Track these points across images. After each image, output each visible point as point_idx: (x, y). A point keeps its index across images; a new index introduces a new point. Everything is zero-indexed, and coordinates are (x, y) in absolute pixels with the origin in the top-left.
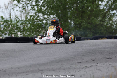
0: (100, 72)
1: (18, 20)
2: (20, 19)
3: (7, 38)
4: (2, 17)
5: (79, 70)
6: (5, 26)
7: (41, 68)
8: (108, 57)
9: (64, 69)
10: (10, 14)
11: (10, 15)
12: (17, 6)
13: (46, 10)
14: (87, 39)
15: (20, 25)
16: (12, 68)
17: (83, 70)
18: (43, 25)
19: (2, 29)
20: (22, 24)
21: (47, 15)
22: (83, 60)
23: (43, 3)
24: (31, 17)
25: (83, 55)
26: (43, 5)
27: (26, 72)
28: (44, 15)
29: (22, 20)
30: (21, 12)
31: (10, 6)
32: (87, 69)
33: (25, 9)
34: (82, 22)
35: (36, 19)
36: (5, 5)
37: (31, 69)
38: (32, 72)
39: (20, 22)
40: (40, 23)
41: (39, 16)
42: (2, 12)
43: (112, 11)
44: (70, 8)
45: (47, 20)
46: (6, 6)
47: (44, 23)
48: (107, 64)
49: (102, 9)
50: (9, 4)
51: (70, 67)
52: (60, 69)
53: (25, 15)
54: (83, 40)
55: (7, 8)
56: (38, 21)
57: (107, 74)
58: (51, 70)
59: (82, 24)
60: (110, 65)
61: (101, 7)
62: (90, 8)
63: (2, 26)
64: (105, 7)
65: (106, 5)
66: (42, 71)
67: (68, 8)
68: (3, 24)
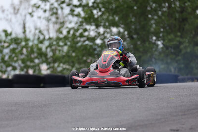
1: (41, 37)
2: (47, 37)
3: (16, 76)
4: (5, 31)
6: (13, 51)
11: (24, 27)
12: (38, 7)
14: (192, 80)
15: (46, 48)
18: (95, 50)
19: (7, 58)
20: (50, 46)
21: (105, 27)
22: (183, 126)
24: (69, 32)
25: (182, 115)
26: (95, 6)
28: (97, 26)
29: (50, 38)
30: (48, 20)
33: (57, 14)
34: (181, 43)
35: (81, 35)
36: (12, 5)
39: (46, 43)
40: (90, 44)
41: (85, 30)
42: (7, 20)
44: (155, 11)
45: (105, 37)
46: (14, 9)
47: (97, 45)
53: (58, 26)
54: (183, 81)
55: (16, 11)
56: (84, 41)
59: (182, 47)
63: (6, 51)
67: (150, 12)
68: (8, 47)
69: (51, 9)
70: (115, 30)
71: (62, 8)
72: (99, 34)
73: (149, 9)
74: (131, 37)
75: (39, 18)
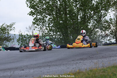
0: (85, 66)
4: (27, 34)
5: (72, 65)
7: (49, 64)
8: (91, 57)
9: (63, 65)
10: (33, 32)
11: (33, 33)
16: (31, 65)
17: (75, 65)
18: (53, 39)
19: (27, 42)
21: (55, 32)
23: (53, 25)
24: (45, 34)
27: (40, 67)
30: (39, 31)
31: (32, 27)
32: (77, 64)
33: (42, 29)
36: (29, 27)
38: (44, 66)
41: (50, 33)
43: (96, 29)
44: (70, 28)
45: (56, 35)
47: (53, 37)
48: (90, 61)
50: (32, 26)
51: (67, 63)
52: (60, 65)
53: (42, 33)
55: (30, 28)
57: (89, 67)
58: (55, 65)
61: (89, 27)
62: (82, 28)
64: (92, 27)
65: (92, 25)
66: (50, 66)
67: (68, 28)
68: (28, 39)
69: (40, 28)
70: (58, 33)
71: (43, 27)
72: (54, 34)
73: (68, 27)
74: (63, 35)
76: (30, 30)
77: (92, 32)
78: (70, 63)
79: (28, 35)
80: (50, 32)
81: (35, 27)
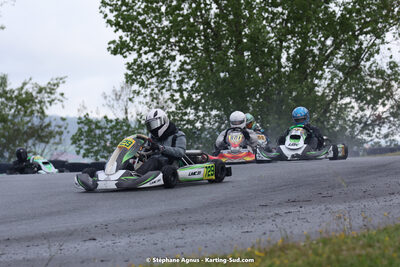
0: (306, 224)
4: (105, 117)
5: (261, 221)
7: (182, 219)
8: (325, 194)
9: (231, 220)
10: (126, 110)
11: (126, 113)
12: (138, 93)
13: (200, 100)
16: (121, 221)
17: (270, 221)
18: (195, 133)
19: (108, 144)
21: (204, 110)
23: (194, 84)
26: (194, 90)
27: (151, 228)
28: (196, 109)
30: (148, 105)
31: (124, 92)
32: (279, 220)
33: (157, 98)
35: (181, 119)
36: (114, 91)
37: (162, 222)
38: (163, 227)
40: (190, 127)
42: (109, 106)
43: (341, 98)
45: (205, 120)
46: (116, 94)
47: (197, 128)
48: (323, 207)
49: (319, 94)
50: (122, 88)
51: (242, 215)
52: (221, 220)
55: (118, 97)
56: (184, 125)
57: (319, 229)
58: (203, 223)
60: (326, 209)
61: (319, 91)
62: (294, 94)
63: (108, 137)
64: (327, 91)
65: (329, 85)
66: (185, 225)
67: (248, 95)
68: (110, 132)
69: (151, 94)
70: (214, 112)
71: (162, 93)
72: (199, 117)
73: (246, 91)
75: (140, 102)
76: (115, 102)
77: (327, 110)
78: (253, 214)
79: (111, 121)
80: (186, 108)
81: (134, 92)
